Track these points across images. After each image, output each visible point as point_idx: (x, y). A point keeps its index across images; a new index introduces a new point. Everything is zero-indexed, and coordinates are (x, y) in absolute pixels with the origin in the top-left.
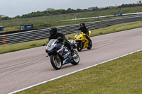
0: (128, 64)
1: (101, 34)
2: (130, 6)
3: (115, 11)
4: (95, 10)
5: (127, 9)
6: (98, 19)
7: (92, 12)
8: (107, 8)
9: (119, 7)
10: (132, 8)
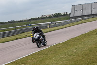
0: (36, 59)
1: (17, 39)
2: (37, 19)
3: (26, 23)
4: (13, 22)
5: (34, 21)
6: (15, 29)
7: (11, 24)
8: (21, 21)
9: (29, 20)
10: (38, 21)
